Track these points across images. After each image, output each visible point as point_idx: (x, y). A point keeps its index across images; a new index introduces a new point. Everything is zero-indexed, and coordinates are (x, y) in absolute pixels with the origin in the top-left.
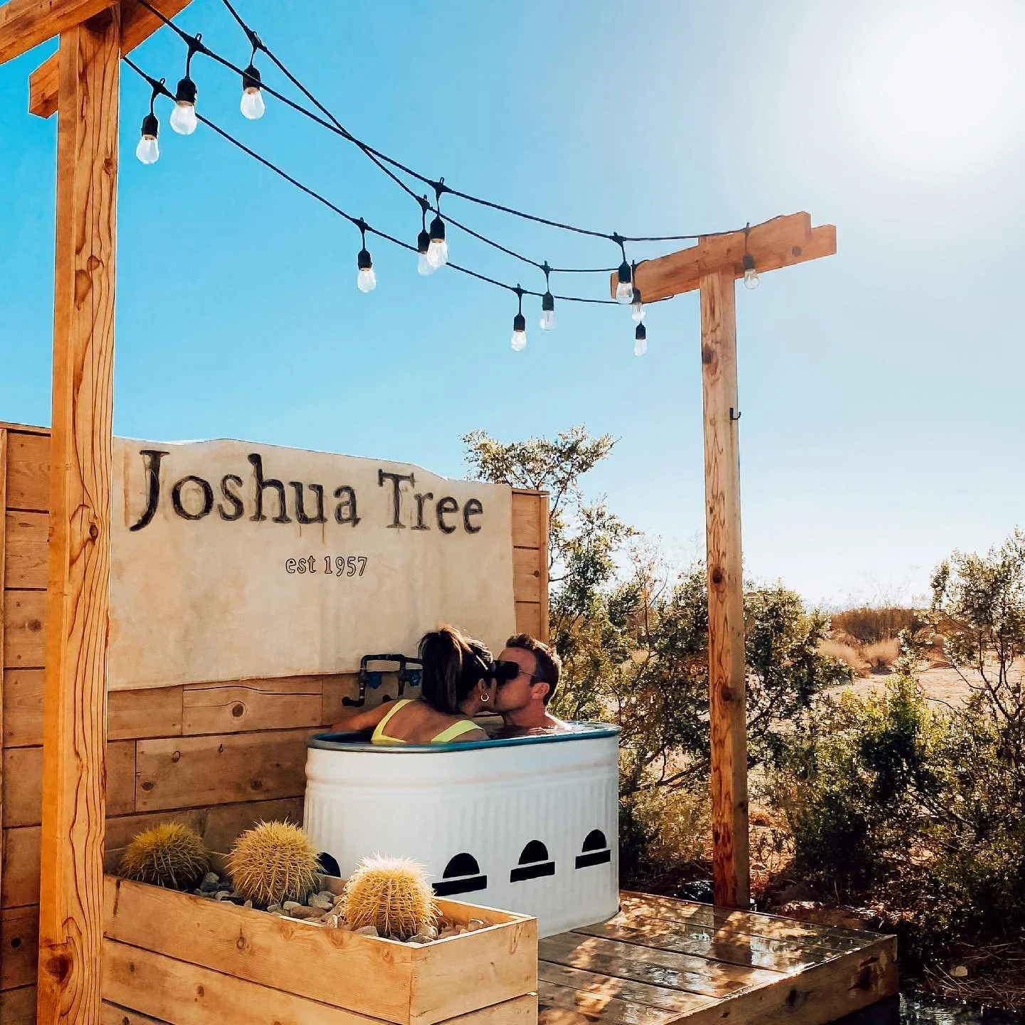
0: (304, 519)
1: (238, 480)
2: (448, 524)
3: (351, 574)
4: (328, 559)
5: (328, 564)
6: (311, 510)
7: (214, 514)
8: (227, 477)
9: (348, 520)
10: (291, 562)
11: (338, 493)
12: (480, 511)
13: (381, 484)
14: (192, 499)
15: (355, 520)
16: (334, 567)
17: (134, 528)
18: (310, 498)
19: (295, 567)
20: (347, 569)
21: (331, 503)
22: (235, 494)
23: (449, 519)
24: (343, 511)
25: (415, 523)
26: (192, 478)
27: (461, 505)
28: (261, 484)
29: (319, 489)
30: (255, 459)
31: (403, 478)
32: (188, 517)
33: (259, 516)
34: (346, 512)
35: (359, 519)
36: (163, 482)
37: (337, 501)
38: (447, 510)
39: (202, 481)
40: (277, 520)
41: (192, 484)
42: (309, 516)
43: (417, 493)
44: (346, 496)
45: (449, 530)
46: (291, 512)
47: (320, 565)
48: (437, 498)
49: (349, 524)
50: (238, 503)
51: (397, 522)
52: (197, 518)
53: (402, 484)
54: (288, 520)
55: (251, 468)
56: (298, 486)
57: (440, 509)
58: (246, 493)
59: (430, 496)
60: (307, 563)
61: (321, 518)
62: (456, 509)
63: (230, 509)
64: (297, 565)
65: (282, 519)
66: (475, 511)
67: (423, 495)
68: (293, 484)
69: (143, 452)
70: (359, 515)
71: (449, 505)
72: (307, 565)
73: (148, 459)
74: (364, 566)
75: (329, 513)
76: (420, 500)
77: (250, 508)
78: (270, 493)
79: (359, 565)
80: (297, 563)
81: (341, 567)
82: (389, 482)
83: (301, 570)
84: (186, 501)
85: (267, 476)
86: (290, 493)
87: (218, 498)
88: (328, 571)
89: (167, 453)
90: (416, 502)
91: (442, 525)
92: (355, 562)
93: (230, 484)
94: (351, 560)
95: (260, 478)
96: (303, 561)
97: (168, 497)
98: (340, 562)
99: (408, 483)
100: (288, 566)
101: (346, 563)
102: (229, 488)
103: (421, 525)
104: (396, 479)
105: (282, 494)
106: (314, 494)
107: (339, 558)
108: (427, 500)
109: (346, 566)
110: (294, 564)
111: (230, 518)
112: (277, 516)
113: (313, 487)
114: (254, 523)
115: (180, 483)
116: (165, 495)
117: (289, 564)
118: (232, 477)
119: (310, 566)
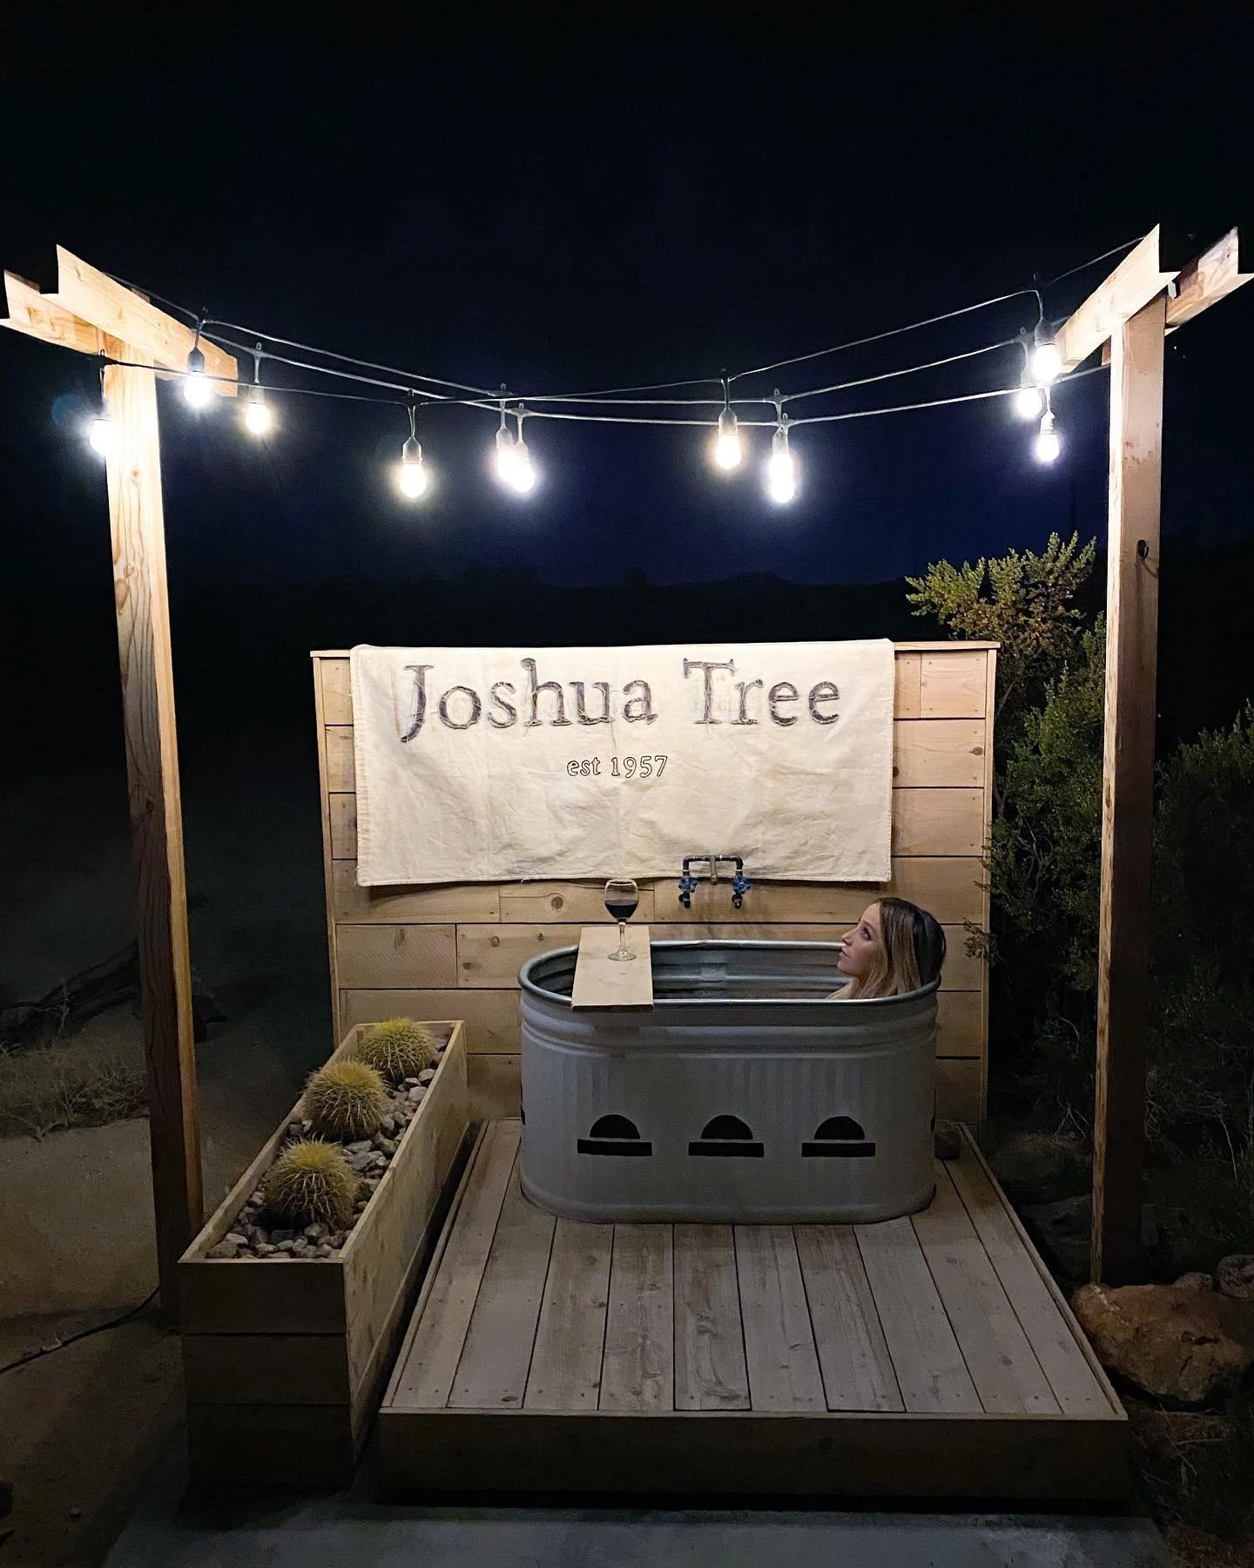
0: (586, 721)
1: (510, 687)
2: (784, 715)
3: (644, 775)
4: (615, 760)
5: (616, 766)
6: (594, 709)
7: (482, 720)
8: (497, 685)
9: (637, 718)
10: (574, 764)
11: (627, 689)
12: (836, 695)
13: (686, 675)
14: (460, 708)
15: (649, 717)
16: (622, 769)
17: (403, 740)
18: (593, 696)
19: (578, 770)
20: (639, 770)
21: (618, 700)
22: (507, 701)
23: (786, 709)
24: (633, 707)
25: (736, 716)
26: (459, 688)
27: (804, 693)
28: (536, 688)
29: (605, 686)
31: (718, 666)
32: (455, 727)
33: (535, 723)
34: (637, 709)
35: (656, 715)
36: (429, 695)
37: (627, 699)
38: (780, 699)
39: (470, 690)
40: (555, 723)
41: (460, 694)
42: (592, 716)
43: (739, 681)
44: (638, 692)
45: (786, 722)
46: (571, 713)
47: (607, 766)
48: (769, 685)
49: (641, 722)
50: (510, 708)
51: (708, 720)
52: (464, 727)
53: (715, 673)
54: (567, 723)
55: (525, 674)
56: (578, 685)
57: (772, 696)
58: (519, 698)
59: (759, 683)
60: (591, 765)
61: (606, 719)
62: (796, 695)
63: (502, 716)
64: (581, 768)
65: (562, 722)
66: (827, 697)
67: (747, 683)
68: (572, 684)
69: (407, 668)
70: (655, 710)
71: (785, 692)
72: (591, 767)
73: (412, 675)
74: (662, 768)
75: (617, 713)
76: (742, 689)
77: (524, 713)
78: (547, 696)
79: (656, 765)
80: (580, 765)
81: (633, 769)
82: (698, 673)
83: (585, 773)
84: (454, 711)
85: (540, 683)
87: (487, 706)
88: (616, 773)
89: (432, 667)
90: (737, 695)
91: (775, 716)
92: (652, 762)
93: (502, 693)
94: (645, 760)
95: (534, 682)
96: (585, 763)
97: (437, 709)
98: (630, 762)
99: (726, 672)
100: (569, 769)
101: (638, 762)
102: (499, 695)
103: (743, 719)
104: (708, 668)
105: (561, 696)
106: (598, 693)
107: (630, 758)
108: (754, 690)
109: (639, 765)
110: (577, 765)
111: (502, 726)
112: (554, 719)
113: (596, 685)
114: (529, 729)
115: (447, 694)
116: (432, 707)
117: (571, 766)
118: (503, 684)
119: (595, 767)
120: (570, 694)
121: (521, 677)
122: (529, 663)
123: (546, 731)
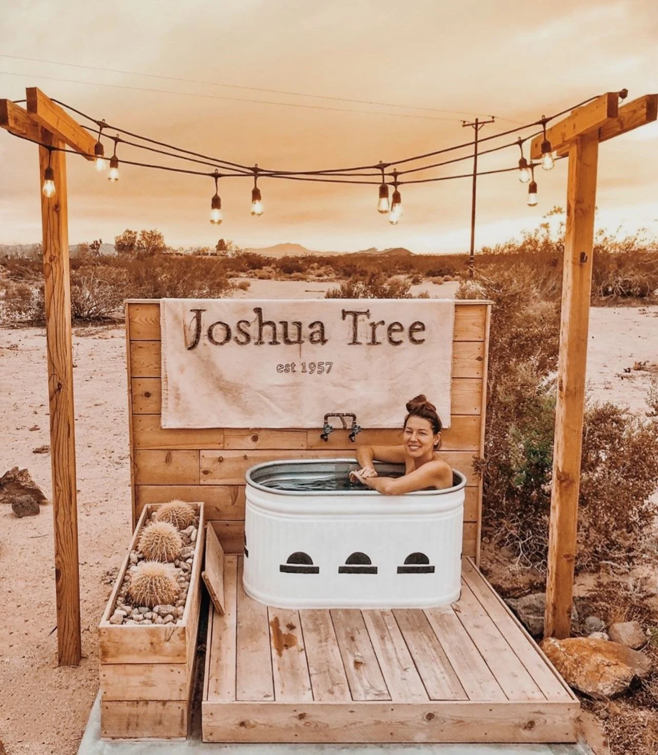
0: (288, 342)
1: (247, 323)
2: (396, 340)
3: (319, 372)
4: (304, 364)
5: (304, 367)
6: (293, 336)
7: (232, 342)
8: (240, 322)
9: (318, 341)
11: (311, 326)
12: (423, 329)
13: (344, 318)
14: (219, 334)
15: (323, 341)
16: (307, 369)
17: (189, 349)
18: (292, 330)
20: (317, 369)
21: (306, 331)
22: (246, 331)
23: (396, 336)
24: (314, 336)
25: (370, 341)
26: (219, 323)
27: (407, 326)
28: (261, 324)
29: (299, 324)
30: (258, 311)
31: (361, 313)
32: (217, 343)
33: (260, 342)
34: (317, 337)
35: (326, 340)
36: (203, 325)
37: (311, 331)
38: (395, 330)
39: (225, 324)
40: (271, 343)
41: (219, 326)
42: (292, 340)
43: (372, 322)
44: (317, 328)
45: (398, 343)
46: (280, 338)
47: (298, 368)
48: (388, 324)
49: (320, 344)
50: (248, 336)
51: (355, 342)
52: (222, 344)
53: (360, 317)
54: (278, 343)
55: (255, 315)
56: (285, 324)
57: (390, 329)
58: (253, 330)
59: (383, 323)
61: (299, 341)
62: (402, 329)
63: (243, 339)
64: (284, 368)
65: (274, 342)
66: (418, 330)
67: (376, 323)
68: (281, 322)
69: (191, 310)
70: (326, 337)
71: (396, 327)
72: (290, 368)
73: (194, 314)
74: (330, 369)
75: (305, 338)
76: (373, 325)
77: (255, 337)
78: (267, 329)
79: (326, 367)
81: (313, 369)
82: (350, 317)
83: (287, 371)
84: (216, 335)
85: (265, 319)
86: (280, 328)
87: (234, 333)
88: (304, 371)
89: (205, 310)
90: (370, 328)
91: (391, 341)
92: (324, 365)
93: (242, 325)
94: (320, 364)
95: (260, 320)
96: (287, 365)
97: (206, 333)
98: (312, 366)
99: (364, 316)
100: (278, 369)
101: (317, 366)
102: (241, 327)
103: (374, 342)
104: (355, 314)
105: (275, 329)
106: (295, 327)
107: (312, 363)
108: (380, 325)
109: (317, 367)
110: (282, 367)
111: (242, 343)
112: (271, 341)
113: (294, 323)
114: (256, 346)
115: (212, 326)
116: (204, 332)
117: (279, 367)
118: (244, 321)
119: (293, 368)
121: (253, 318)
123: (266, 346)
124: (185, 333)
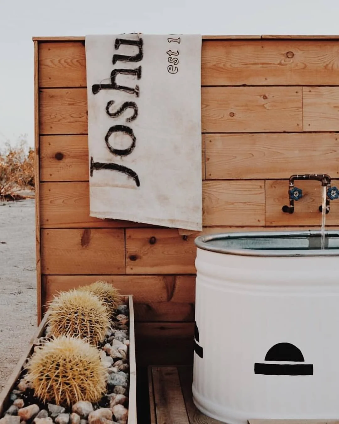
0: (139, 57)
1: (110, 103)
4: (170, 40)
5: (173, 41)
6: (133, 51)
7: (131, 125)
8: (108, 112)
10: (170, 69)
14: (121, 141)
16: (176, 37)
17: (138, 184)
18: (124, 50)
19: (174, 66)
22: (120, 106)
26: (106, 139)
28: (113, 86)
29: (119, 42)
32: (133, 146)
33: (136, 91)
36: (108, 160)
39: (109, 132)
40: (139, 77)
41: (111, 139)
46: (133, 66)
47: (174, 47)
50: (127, 105)
52: (134, 140)
54: (140, 67)
55: (102, 92)
56: (116, 58)
58: (120, 97)
60: (172, 56)
61: (140, 43)
63: (129, 112)
64: (173, 64)
65: (138, 73)
68: (114, 62)
72: (173, 57)
73: (96, 171)
75: (136, 36)
78: (120, 80)
80: (171, 64)
83: (176, 61)
84: (122, 145)
87: (121, 121)
93: (112, 110)
95: (109, 87)
96: (170, 60)
97: (119, 157)
100: (173, 72)
102: (115, 111)
105: (121, 71)
106: (122, 47)
110: (171, 67)
111: (136, 112)
112: (136, 77)
113: (116, 47)
114: (140, 95)
115: (110, 148)
116: (117, 160)
117: (171, 71)
118: (107, 108)
119: (174, 54)
120: (120, 65)
121: (104, 96)
122: (96, 89)
123: (143, 83)
124: (117, 186)
